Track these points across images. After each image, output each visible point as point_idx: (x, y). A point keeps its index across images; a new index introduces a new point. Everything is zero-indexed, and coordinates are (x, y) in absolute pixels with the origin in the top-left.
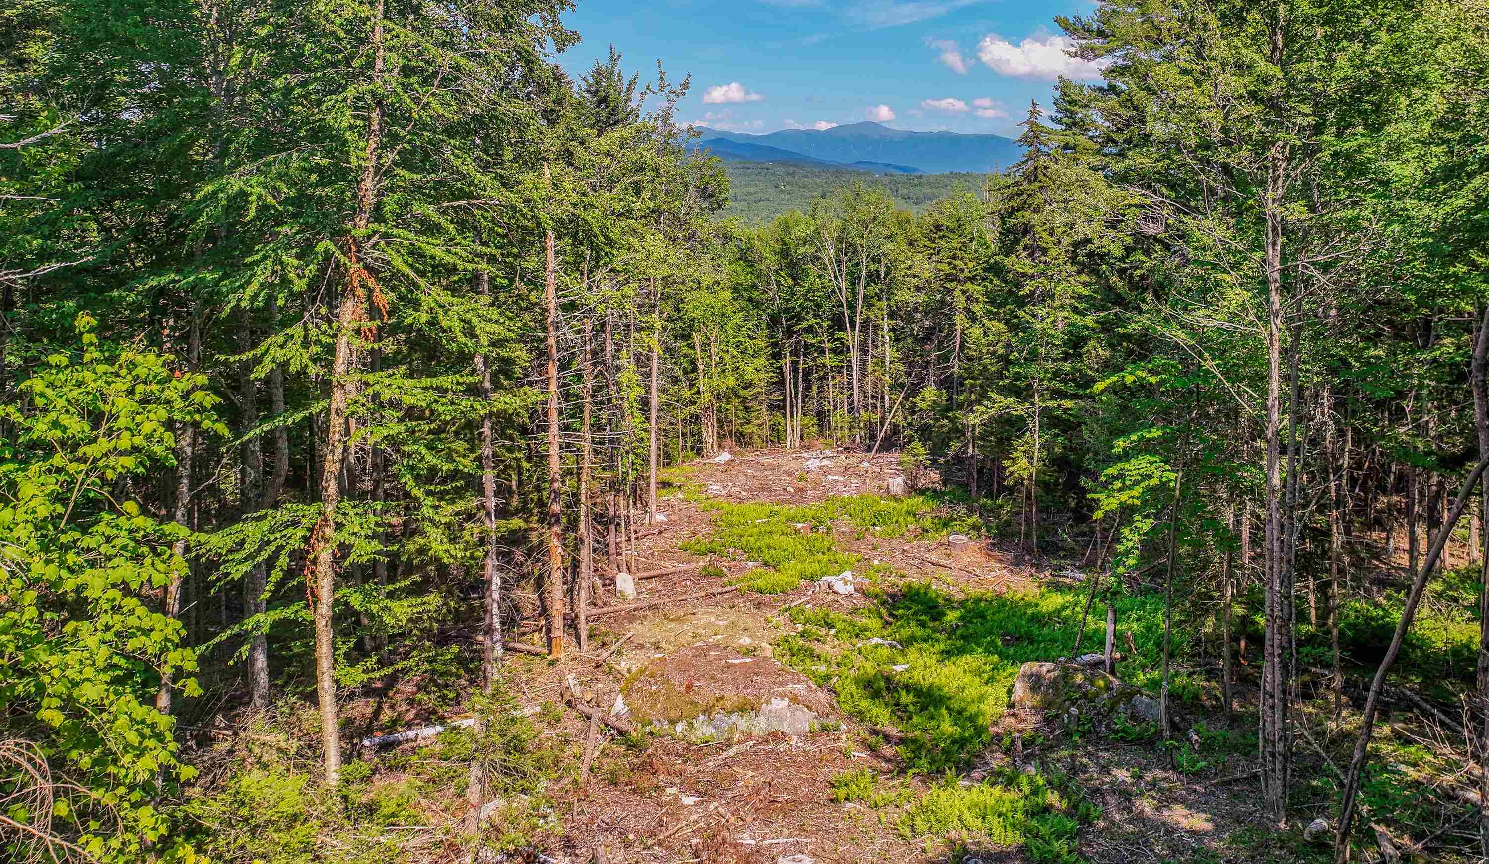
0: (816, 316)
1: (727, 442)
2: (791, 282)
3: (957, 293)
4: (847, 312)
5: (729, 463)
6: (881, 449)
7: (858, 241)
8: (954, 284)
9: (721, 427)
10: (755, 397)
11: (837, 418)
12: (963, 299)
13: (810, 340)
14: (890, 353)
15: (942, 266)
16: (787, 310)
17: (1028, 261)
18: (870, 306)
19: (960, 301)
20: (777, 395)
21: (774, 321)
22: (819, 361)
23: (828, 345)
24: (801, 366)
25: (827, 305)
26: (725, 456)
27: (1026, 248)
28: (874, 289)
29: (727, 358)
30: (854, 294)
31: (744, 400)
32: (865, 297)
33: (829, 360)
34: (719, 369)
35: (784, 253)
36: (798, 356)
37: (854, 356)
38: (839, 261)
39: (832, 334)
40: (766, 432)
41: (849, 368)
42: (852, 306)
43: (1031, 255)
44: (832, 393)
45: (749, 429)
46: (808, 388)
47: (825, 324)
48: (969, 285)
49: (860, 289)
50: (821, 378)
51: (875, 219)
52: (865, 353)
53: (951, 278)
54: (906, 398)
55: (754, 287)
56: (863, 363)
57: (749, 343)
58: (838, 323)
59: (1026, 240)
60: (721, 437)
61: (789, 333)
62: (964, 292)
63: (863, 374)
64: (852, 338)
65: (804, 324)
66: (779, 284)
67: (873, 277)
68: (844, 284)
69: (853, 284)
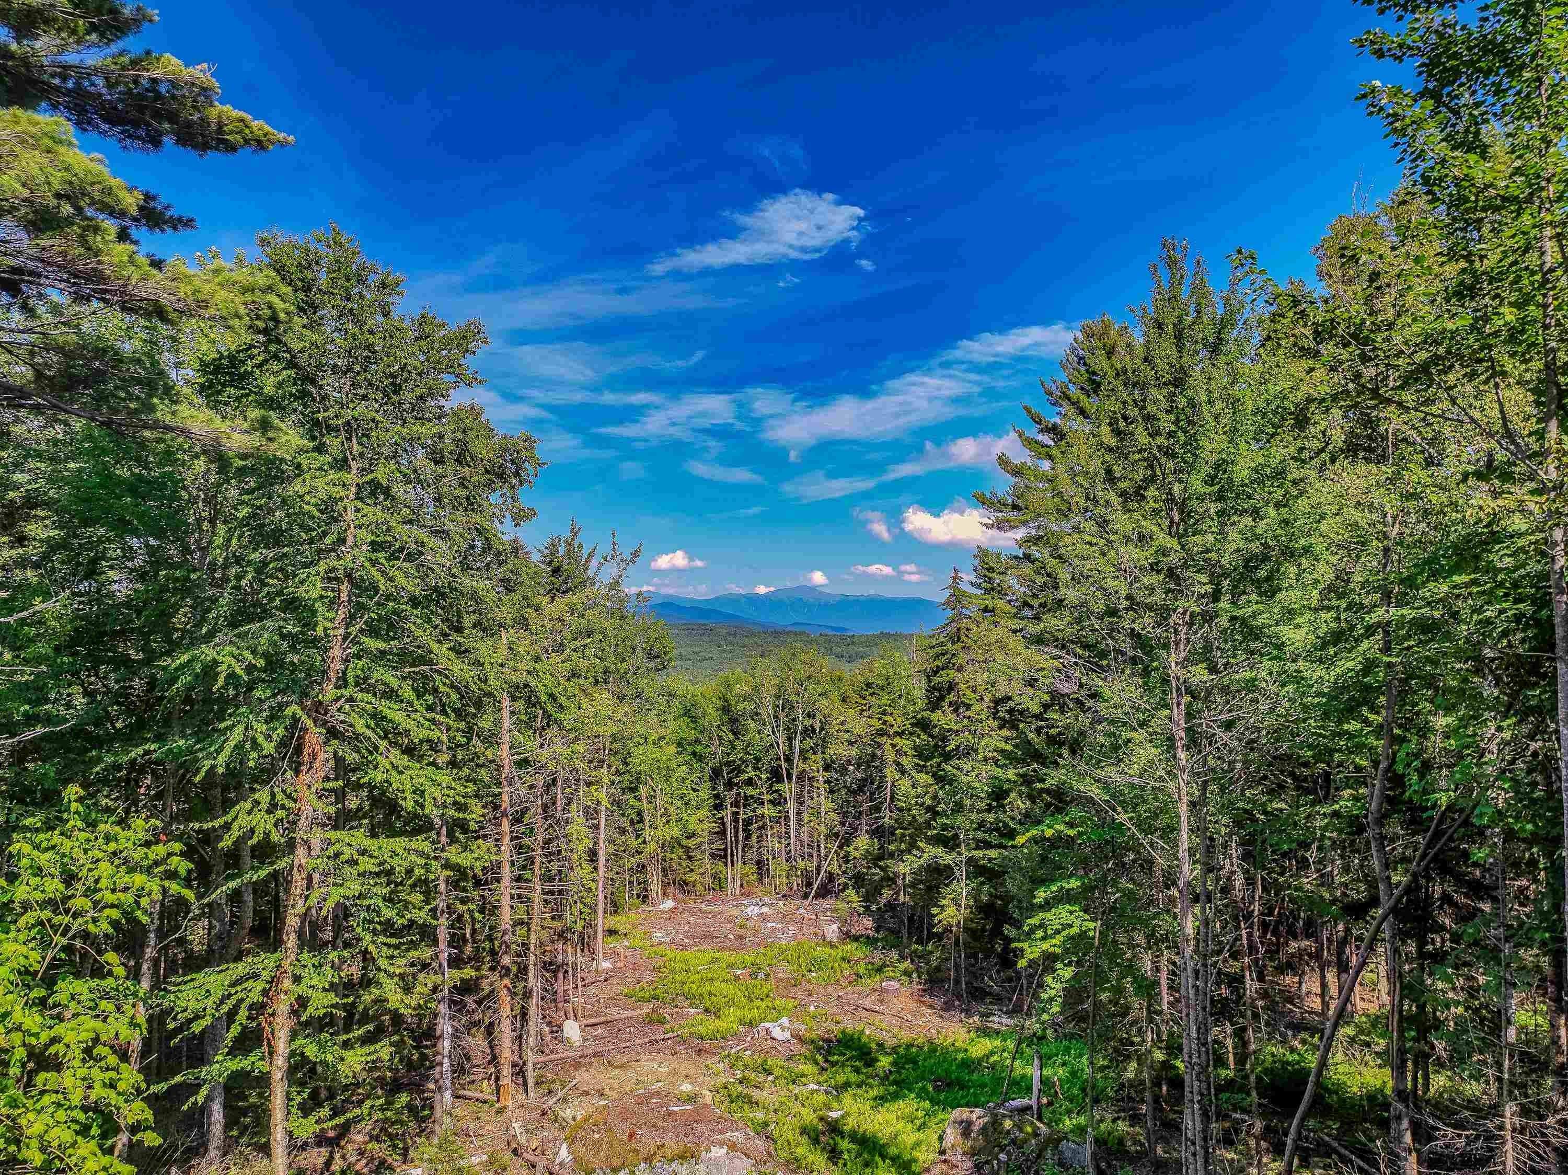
0: (756, 768)
1: (672, 890)
2: (731, 737)
3: (887, 746)
4: (784, 765)
5: (671, 910)
6: (817, 896)
7: (793, 698)
8: (884, 739)
9: (665, 876)
10: (698, 846)
11: (777, 866)
12: (893, 752)
13: (750, 791)
14: (825, 803)
15: (874, 722)
16: (728, 764)
17: (954, 716)
18: (805, 759)
19: (890, 755)
20: (718, 845)
21: (716, 773)
22: (758, 812)
23: (767, 797)
24: (741, 817)
25: (766, 759)
26: (669, 904)
27: (950, 704)
28: (809, 743)
29: (672, 809)
30: (791, 747)
31: (687, 849)
32: (801, 752)
33: (768, 811)
34: (664, 819)
35: (726, 709)
36: (737, 806)
37: (791, 806)
38: (776, 717)
39: (771, 786)
40: (708, 880)
41: (787, 818)
42: (788, 760)
43: (956, 710)
44: (771, 842)
45: (691, 878)
46: (748, 837)
47: (764, 776)
48: (898, 740)
49: (797, 743)
50: (759, 828)
51: (809, 677)
52: (802, 804)
53: (881, 733)
54: (841, 847)
55: (697, 741)
56: (800, 813)
57: (692, 795)
58: (776, 775)
59: (951, 697)
60: (665, 885)
61: (730, 785)
62: (893, 746)
63: (800, 825)
64: (788, 789)
65: (744, 776)
66: (720, 738)
67: (809, 732)
68: (781, 740)
69: (790, 739)
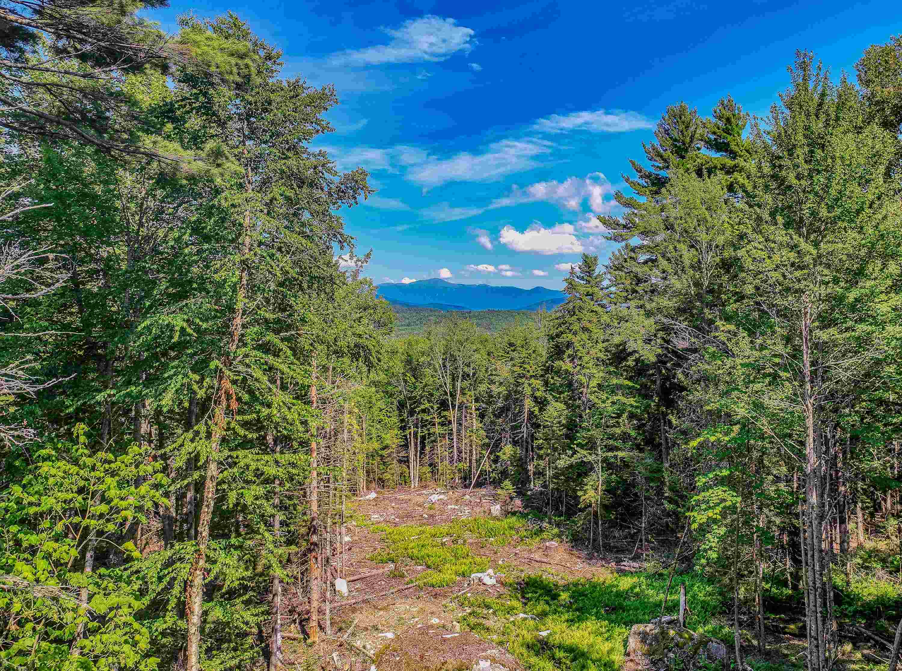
0: (429, 401)
1: (373, 485)
2: (413, 380)
3: (526, 385)
4: (450, 399)
5: (375, 499)
6: (474, 487)
7: (456, 353)
8: (523, 380)
9: (368, 476)
10: (389, 455)
11: (443, 466)
12: (530, 389)
13: (427, 417)
14: (476, 424)
15: (515, 369)
16: (410, 398)
17: (571, 364)
18: (464, 394)
19: (528, 391)
20: (403, 454)
21: (401, 406)
22: (432, 431)
23: (437, 420)
24: (419, 435)
25: (437, 394)
26: (373, 495)
27: (569, 356)
28: (466, 383)
29: (374, 431)
30: (454, 385)
31: (382, 456)
32: (462, 389)
33: (438, 430)
34: (368, 437)
35: (409, 362)
36: (417, 428)
37: (454, 426)
38: (445, 366)
39: (440, 413)
40: (396, 478)
41: (451, 434)
42: (453, 396)
43: (572, 361)
44: (439, 450)
45: (387, 476)
46: (423, 448)
47: (435, 407)
48: (533, 380)
49: (459, 384)
50: (433, 442)
51: (467, 339)
52: (461, 424)
53: (523, 376)
54: (491, 453)
55: (389, 383)
56: (459, 431)
57: (387, 420)
58: (444, 405)
59: (570, 352)
60: (369, 482)
61: (412, 413)
62: (530, 385)
63: (460, 439)
64: (452, 414)
65: (423, 407)
66: (405, 381)
67: (466, 376)
68: (448, 381)
69: (453, 380)
